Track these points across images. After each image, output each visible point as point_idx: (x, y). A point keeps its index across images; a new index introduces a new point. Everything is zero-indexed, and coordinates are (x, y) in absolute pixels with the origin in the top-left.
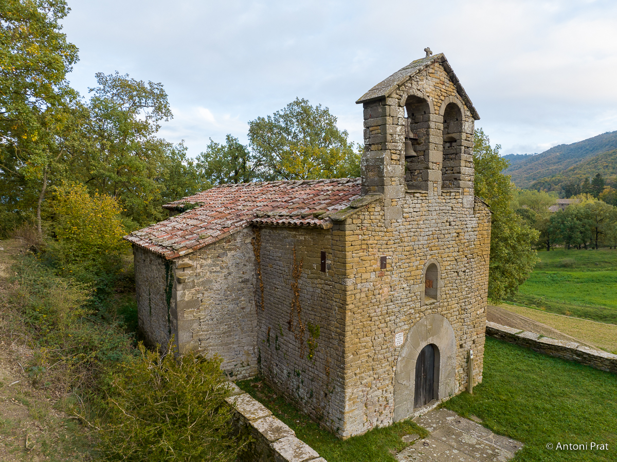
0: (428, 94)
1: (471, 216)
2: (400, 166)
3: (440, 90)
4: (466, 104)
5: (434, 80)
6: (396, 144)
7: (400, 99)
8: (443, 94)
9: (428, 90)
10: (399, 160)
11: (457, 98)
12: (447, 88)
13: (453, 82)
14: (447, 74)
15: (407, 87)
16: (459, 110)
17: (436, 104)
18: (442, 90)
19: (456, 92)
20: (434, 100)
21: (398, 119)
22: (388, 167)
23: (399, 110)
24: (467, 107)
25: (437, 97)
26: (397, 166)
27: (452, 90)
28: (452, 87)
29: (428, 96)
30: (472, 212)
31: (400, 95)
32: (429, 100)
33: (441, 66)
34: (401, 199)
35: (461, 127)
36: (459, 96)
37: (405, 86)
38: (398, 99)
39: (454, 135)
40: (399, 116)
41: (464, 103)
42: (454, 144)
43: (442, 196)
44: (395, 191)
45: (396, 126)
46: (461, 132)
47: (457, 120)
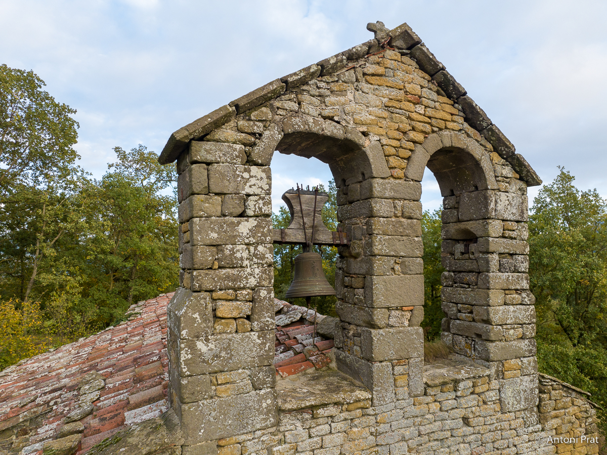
0: (364, 129)
1: (531, 429)
2: (254, 336)
3: (409, 118)
4: (495, 149)
5: (385, 91)
6: (235, 271)
7: (253, 145)
8: (420, 126)
9: (364, 116)
10: (248, 318)
11: (468, 135)
12: (430, 112)
13: (449, 97)
14: (427, 77)
15: (280, 112)
16: (477, 164)
17: (393, 151)
18: (414, 116)
19: (461, 120)
20: (384, 141)
21: (245, 201)
22: (200, 345)
23: (246, 175)
24: (501, 155)
25: (397, 134)
26: (239, 336)
27: (449, 117)
28: (449, 108)
29: (365, 134)
30: (534, 418)
31: (253, 134)
32: (368, 144)
33: (406, 59)
34: (259, 433)
35: (486, 205)
36: (471, 131)
37: (274, 110)
38: (245, 145)
39: (472, 226)
40: (247, 190)
41: (489, 146)
42: (473, 247)
43: (425, 394)
44: (233, 412)
45: (235, 220)
46: (486, 218)
47: (477, 188)
